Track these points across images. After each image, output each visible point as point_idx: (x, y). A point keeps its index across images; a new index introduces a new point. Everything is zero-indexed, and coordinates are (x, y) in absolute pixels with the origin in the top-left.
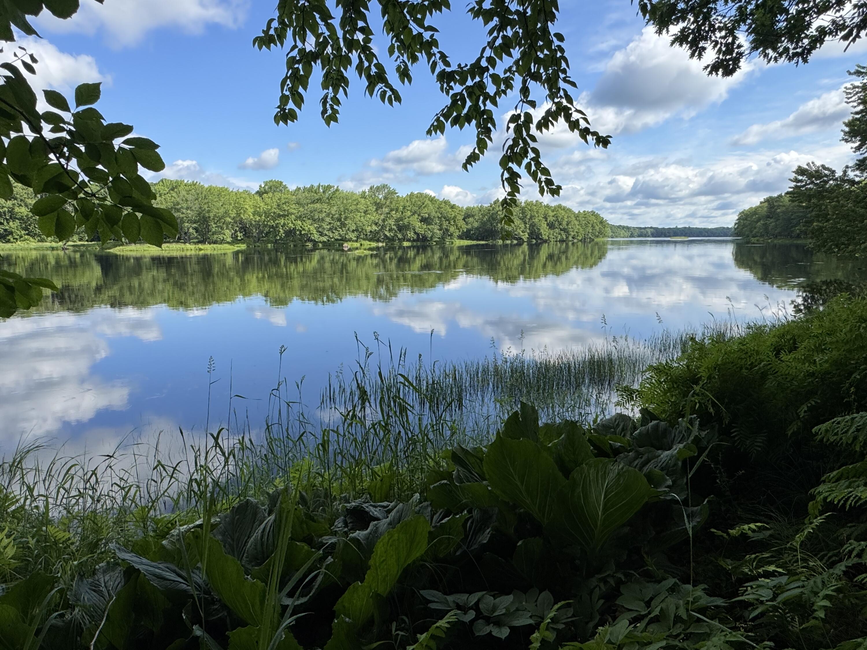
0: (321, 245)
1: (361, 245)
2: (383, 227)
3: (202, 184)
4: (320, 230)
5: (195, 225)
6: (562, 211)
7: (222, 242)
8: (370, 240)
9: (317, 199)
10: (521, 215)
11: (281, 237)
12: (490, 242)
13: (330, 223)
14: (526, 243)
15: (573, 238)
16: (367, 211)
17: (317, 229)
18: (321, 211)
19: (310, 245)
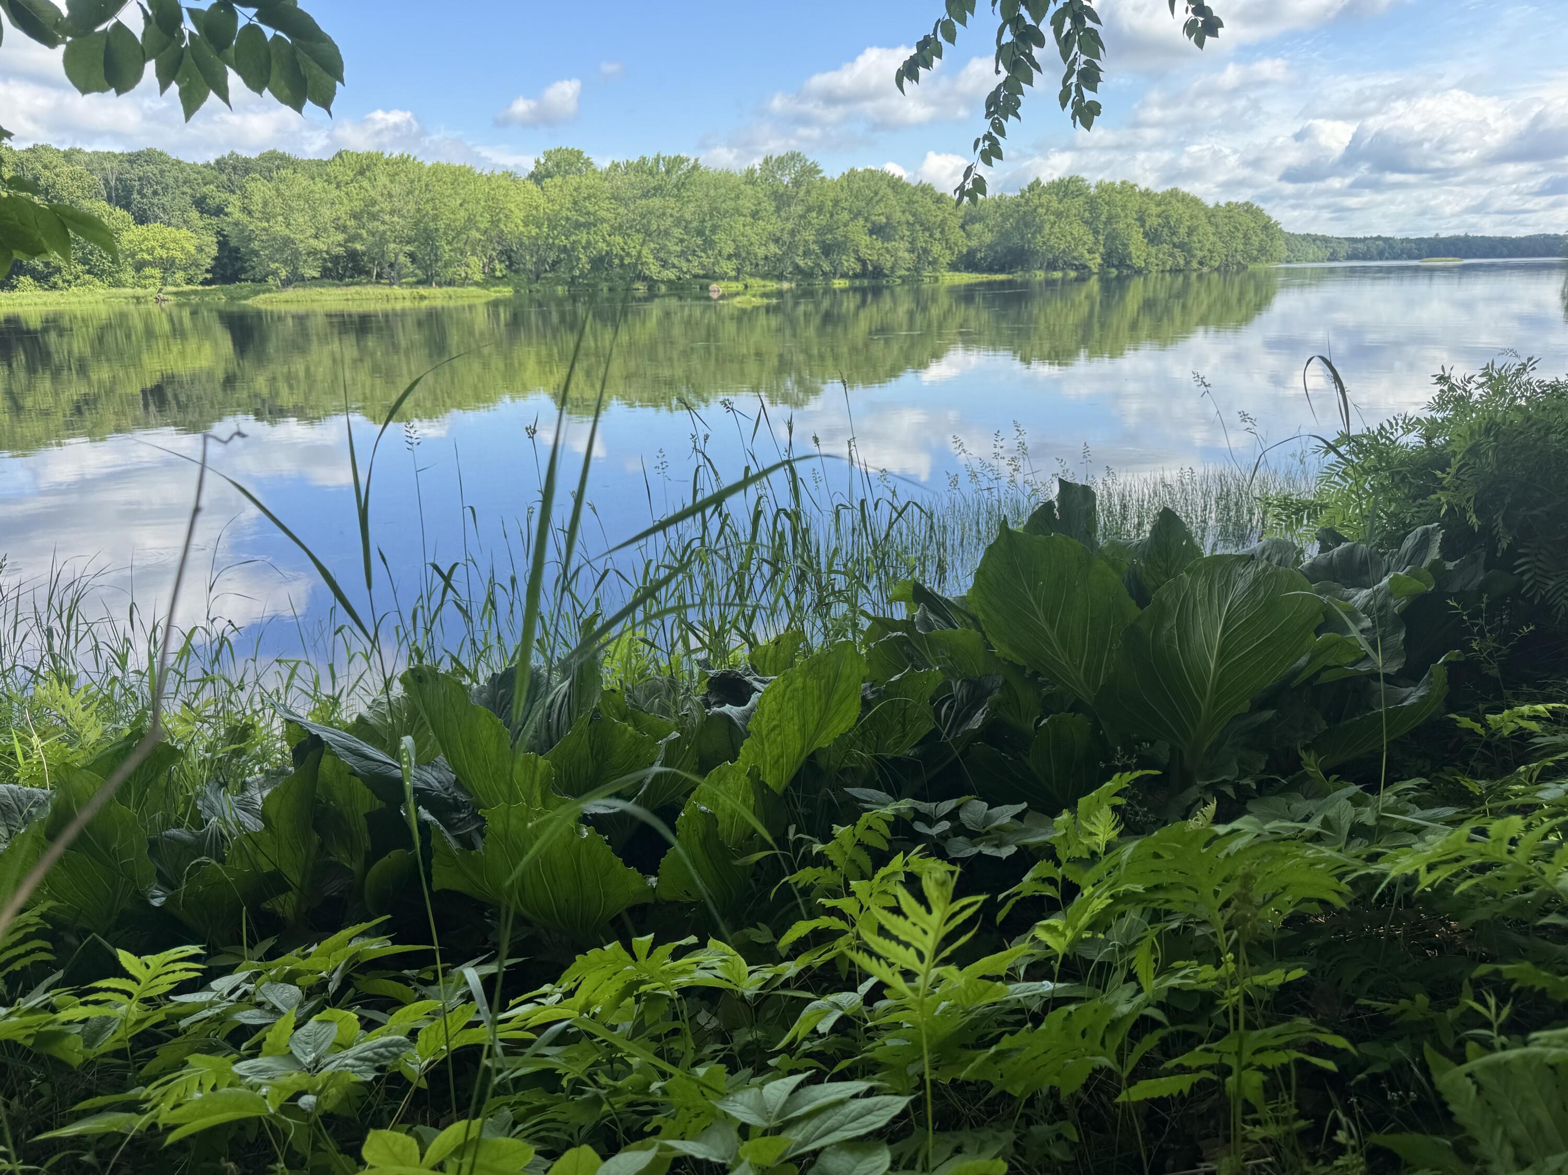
0: (663, 289)
1: (746, 287)
2: (792, 247)
3: (419, 160)
4: (662, 255)
5: (409, 248)
6: (1180, 205)
7: (465, 282)
8: (765, 276)
9: (655, 188)
10: (1087, 214)
11: (582, 270)
12: (1018, 276)
13: (682, 241)
14: (1095, 277)
15: (1201, 263)
16: (757, 212)
17: (655, 253)
18: (664, 214)
19: (641, 288)
